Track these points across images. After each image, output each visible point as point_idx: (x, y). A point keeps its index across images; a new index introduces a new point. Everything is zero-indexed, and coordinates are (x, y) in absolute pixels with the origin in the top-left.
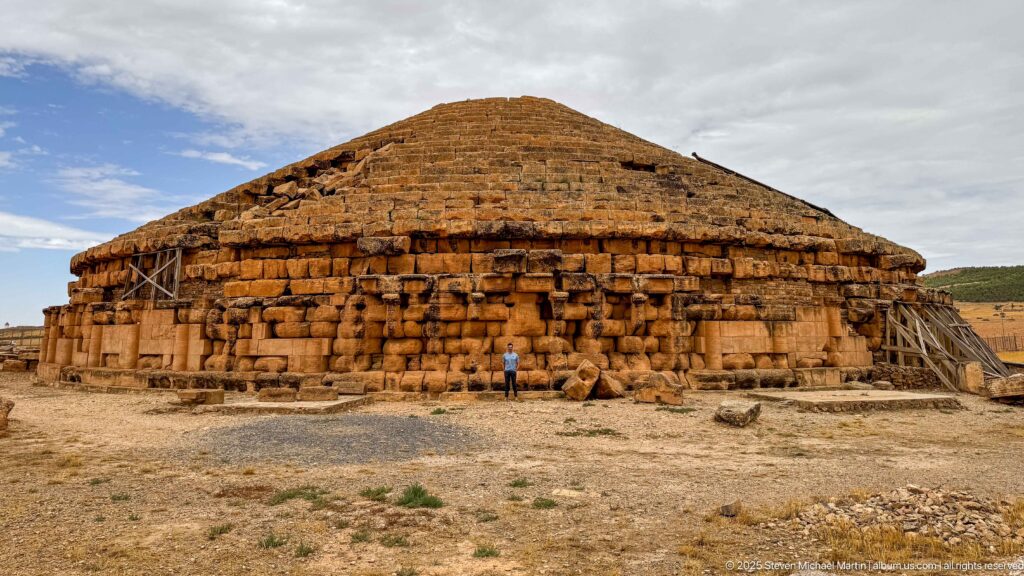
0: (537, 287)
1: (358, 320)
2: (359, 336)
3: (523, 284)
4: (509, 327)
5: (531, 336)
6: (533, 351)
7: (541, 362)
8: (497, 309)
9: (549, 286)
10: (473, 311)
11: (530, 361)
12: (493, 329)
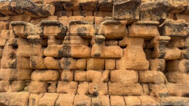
0: (146, 32)
1: (13, 56)
2: (13, 66)
3: (136, 30)
4: (122, 63)
5: (139, 70)
6: (140, 82)
7: (146, 90)
8: (113, 49)
9: (155, 32)
10: (96, 49)
11: (138, 89)
12: (110, 64)
